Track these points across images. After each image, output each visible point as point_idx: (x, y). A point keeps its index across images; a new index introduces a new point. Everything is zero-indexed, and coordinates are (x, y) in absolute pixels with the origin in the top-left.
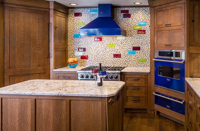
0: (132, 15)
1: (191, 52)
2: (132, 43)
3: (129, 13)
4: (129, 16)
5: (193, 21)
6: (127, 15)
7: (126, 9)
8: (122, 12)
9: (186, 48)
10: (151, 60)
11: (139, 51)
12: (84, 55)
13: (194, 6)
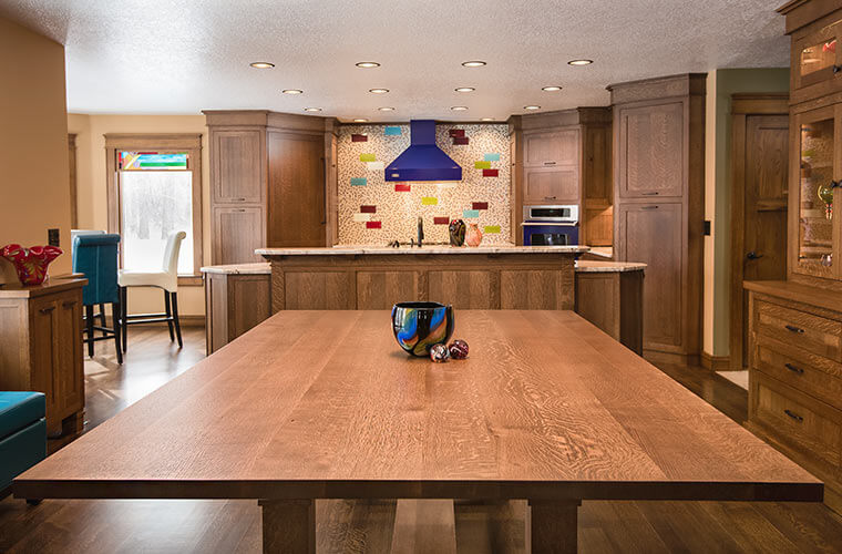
0: (471, 140)
1: (589, 207)
2: (473, 195)
3: (466, 135)
4: (466, 141)
5: (591, 160)
6: (460, 138)
7: (459, 127)
8: (452, 132)
9: (580, 202)
10: (517, 224)
11: (485, 211)
12: (374, 220)
13: (593, 136)
